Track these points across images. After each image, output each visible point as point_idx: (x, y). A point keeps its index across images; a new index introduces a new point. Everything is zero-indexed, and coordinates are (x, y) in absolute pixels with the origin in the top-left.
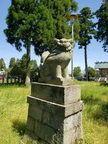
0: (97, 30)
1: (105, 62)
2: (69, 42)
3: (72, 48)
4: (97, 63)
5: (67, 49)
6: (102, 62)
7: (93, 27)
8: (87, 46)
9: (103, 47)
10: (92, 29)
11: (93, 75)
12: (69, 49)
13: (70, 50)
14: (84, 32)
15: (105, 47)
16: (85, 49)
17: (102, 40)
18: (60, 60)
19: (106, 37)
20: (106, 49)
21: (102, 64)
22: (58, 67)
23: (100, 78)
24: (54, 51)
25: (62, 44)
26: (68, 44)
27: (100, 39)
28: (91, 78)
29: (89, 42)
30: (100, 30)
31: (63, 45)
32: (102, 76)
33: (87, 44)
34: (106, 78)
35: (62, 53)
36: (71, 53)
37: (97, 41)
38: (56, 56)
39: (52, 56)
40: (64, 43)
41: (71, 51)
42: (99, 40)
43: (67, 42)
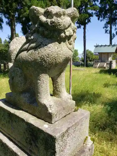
0: (100, 6)
1: (106, 45)
2: (69, 15)
3: (74, 32)
4: (97, 46)
5: (63, 35)
6: (103, 45)
7: (95, 1)
8: (87, 25)
9: (104, 28)
10: (94, 3)
11: (90, 59)
12: (67, 34)
13: (69, 38)
14: (84, 7)
15: (106, 27)
16: (84, 29)
17: (104, 18)
18: (46, 62)
19: (108, 15)
20: (108, 30)
21: (102, 48)
22: (42, 79)
23: (99, 64)
24: (32, 37)
25: (49, 20)
26: (65, 20)
27: (102, 17)
28: (89, 62)
29: (89, 21)
30: (102, 5)
31: (52, 22)
32: (101, 62)
33: (87, 23)
34: (105, 64)
35: (49, 45)
36: (72, 42)
37: (99, 19)
38: (37, 52)
39: (27, 50)
40: (54, 19)
41: (72, 39)
42: (101, 19)
43: (64, 14)
